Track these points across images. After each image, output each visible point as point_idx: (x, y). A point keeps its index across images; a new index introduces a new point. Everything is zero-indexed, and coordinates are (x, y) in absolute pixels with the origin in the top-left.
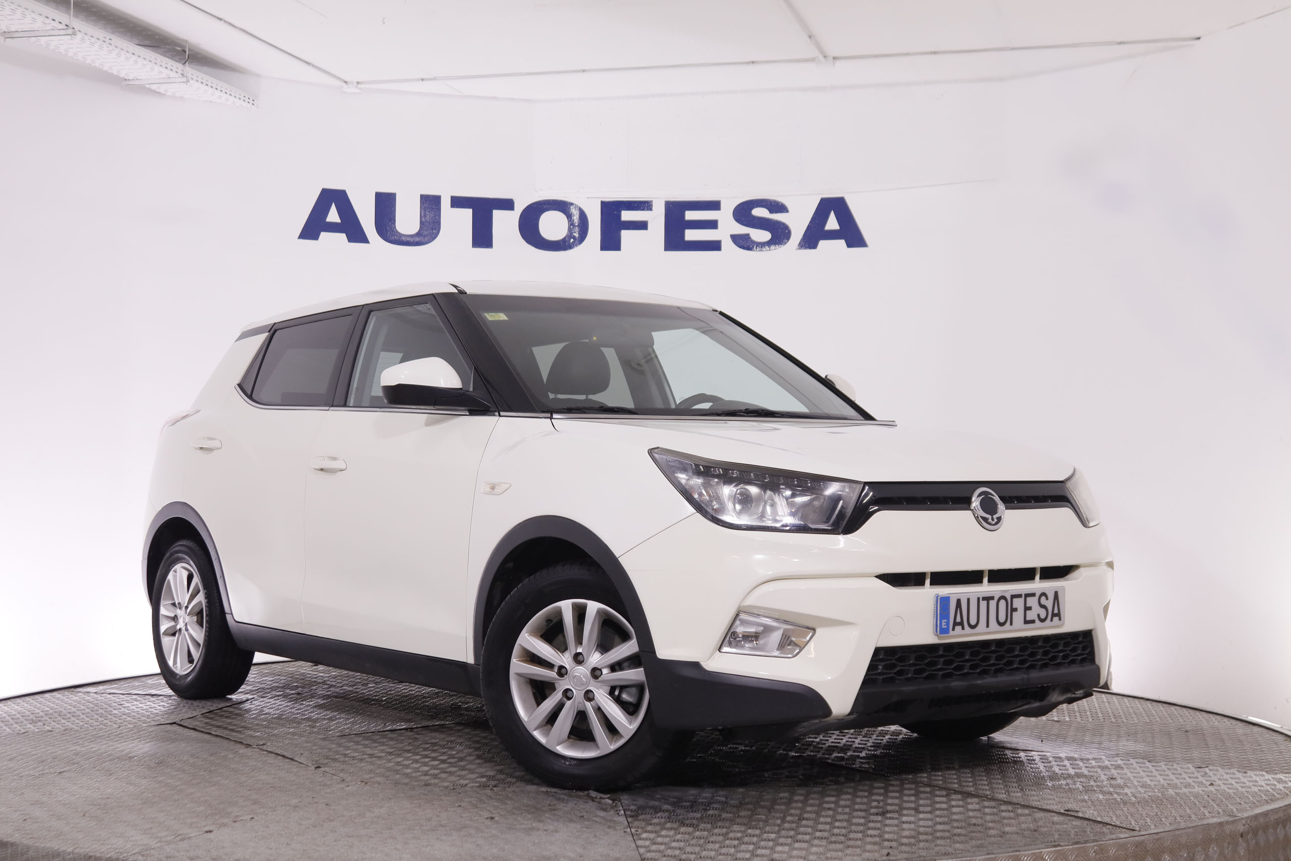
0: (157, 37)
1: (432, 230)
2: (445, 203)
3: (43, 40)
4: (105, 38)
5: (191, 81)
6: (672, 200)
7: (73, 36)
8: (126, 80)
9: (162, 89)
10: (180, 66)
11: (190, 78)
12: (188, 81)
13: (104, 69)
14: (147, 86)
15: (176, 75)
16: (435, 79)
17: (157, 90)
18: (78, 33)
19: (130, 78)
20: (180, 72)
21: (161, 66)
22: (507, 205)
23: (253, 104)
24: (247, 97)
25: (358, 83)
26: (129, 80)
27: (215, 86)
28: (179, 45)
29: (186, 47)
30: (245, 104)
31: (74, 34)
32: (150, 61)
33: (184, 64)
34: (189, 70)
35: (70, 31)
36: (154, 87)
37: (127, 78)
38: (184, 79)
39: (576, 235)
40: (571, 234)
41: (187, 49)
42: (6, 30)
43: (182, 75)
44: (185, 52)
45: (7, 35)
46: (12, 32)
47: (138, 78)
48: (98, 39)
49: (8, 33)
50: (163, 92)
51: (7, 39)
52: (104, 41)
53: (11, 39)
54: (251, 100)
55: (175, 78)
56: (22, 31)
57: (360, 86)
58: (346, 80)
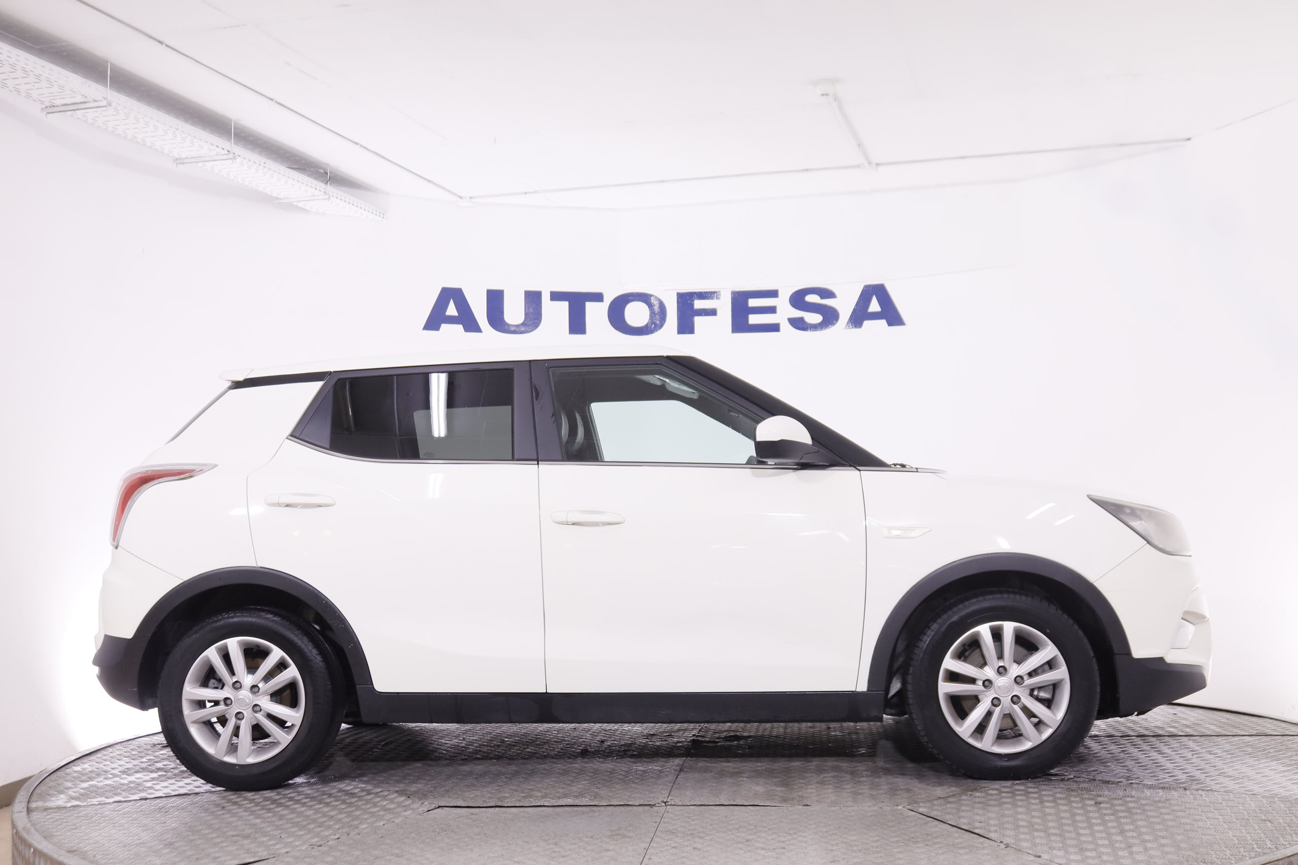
0: (304, 162)
3: (212, 164)
4: (261, 162)
5: (332, 198)
6: (737, 290)
7: (234, 160)
8: (277, 199)
9: (308, 206)
10: (323, 185)
11: (331, 195)
12: (329, 198)
13: (260, 190)
14: (295, 204)
15: (320, 193)
16: (536, 192)
17: (304, 207)
18: (238, 157)
19: (282, 196)
20: (323, 190)
21: (307, 185)
23: (383, 218)
24: (378, 212)
25: (471, 198)
26: (280, 199)
27: (352, 202)
28: (321, 168)
29: (327, 170)
30: (376, 218)
31: (234, 158)
32: (299, 182)
33: (326, 183)
34: (330, 189)
35: (231, 156)
36: (301, 205)
37: (278, 197)
38: (326, 197)
41: (329, 171)
42: (178, 157)
43: (325, 192)
44: (327, 174)
45: (179, 161)
46: (182, 158)
47: (288, 196)
48: (255, 162)
49: (180, 159)
50: (308, 208)
51: (178, 165)
52: (260, 165)
53: (182, 165)
54: (382, 214)
55: (319, 195)
56: (191, 158)
57: (472, 200)
58: (461, 196)
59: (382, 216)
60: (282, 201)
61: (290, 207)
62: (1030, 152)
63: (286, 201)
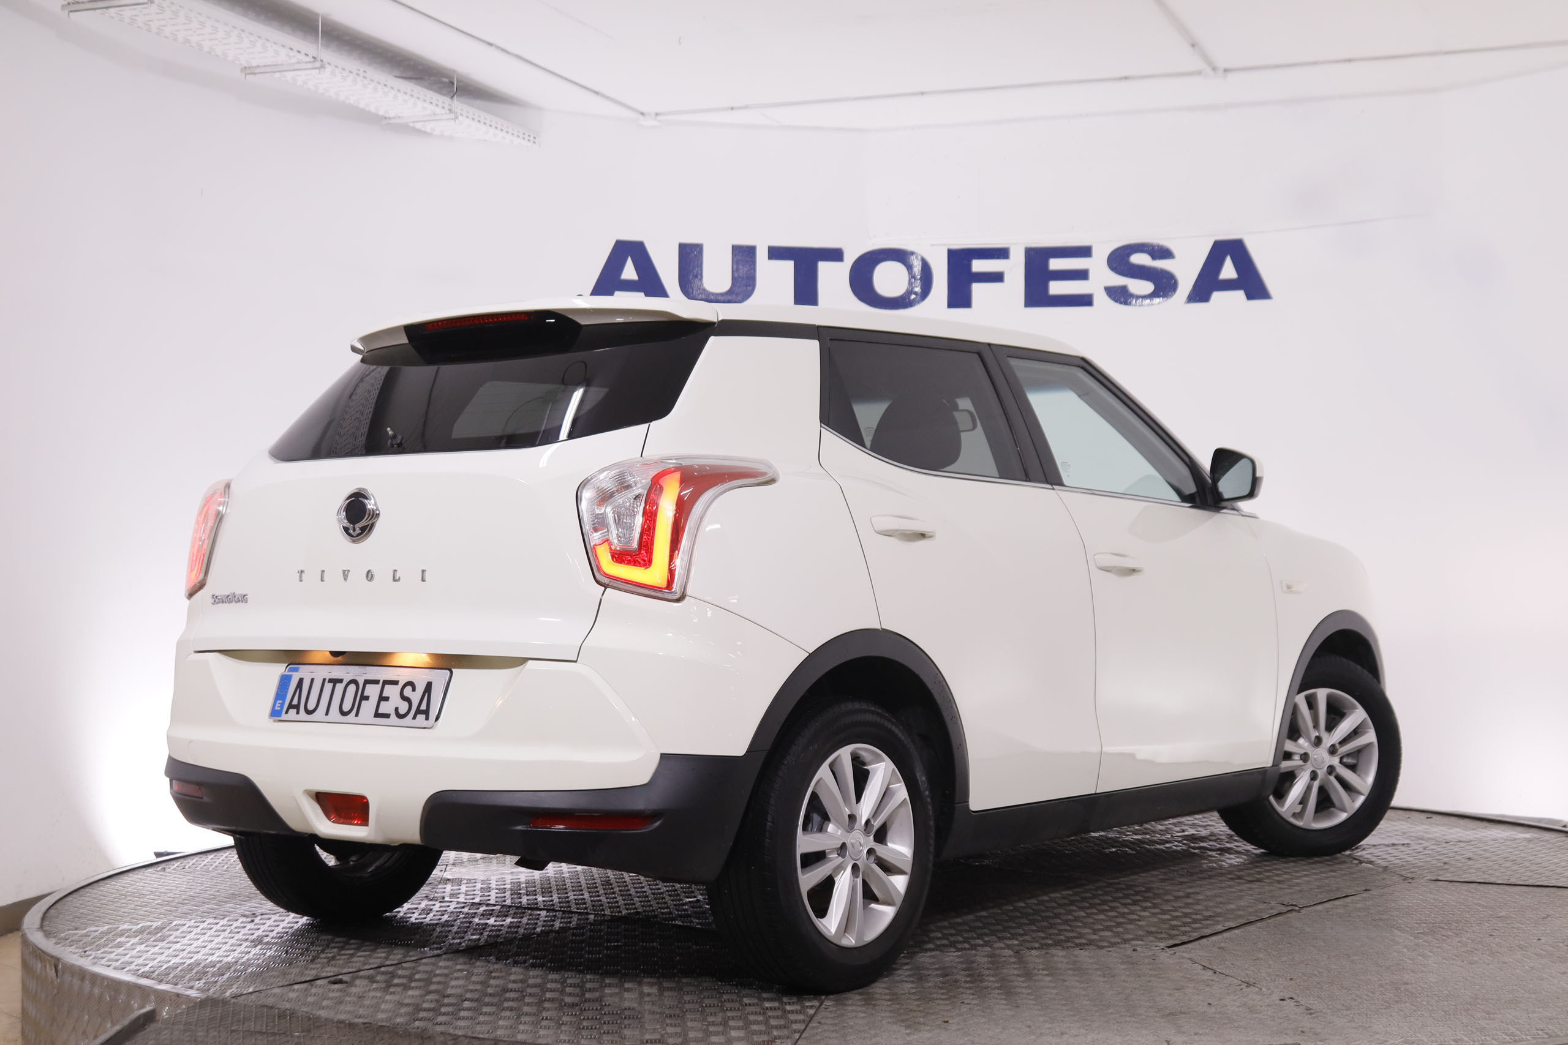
0: (420, 67)
1: (747, 287)
2: (762, 255)
3: (289, 75)
4: (359, 70)
5: (460, 118)
6: (1034, 245)
7: (323, 70)
8: (386, 118)
9: (428, 127)
10: (446, 100)
11: (459, 114)
12: (456, 118)
13: (361, 106)
14: (411, 124)
15: (443, 111)
16: (746, 107)
17: (423, 129)
18: (327, 65)
19: (391, 115)
20: (447, 107)
21: (425, 101)
22: (835, 255)
23: (534, 142)
24: (527, 134)
25: (657, 114)
26: (390, 118)
27: (488, 122)
28: (445, 76)
29: (453, 78)
30: (525, 143)
31: (323, 67)
32: (412, 96)
34: (458, 104)
35: (318, 64)
36: (418, 126)
37: (387, 116)
38: (452, 116)
39: (918, 289)
40: (912, 289)
41: (455, 79)
42: (247, 66)
43: (450, 110)
44: (453, 83)
45: (248, 70)
46: (253, 67)
47: (400, 115)
48: (351, 72)
49: (249, 68)
50: (429, 130)
51: (247, 76)
52: (358, 74)
53: (252, 76)
54: (532, 137)
55: (442, 114)
56: (264, 66)
57: (659, 118)
58: (644, 110)
59: (532, 139)
60: (393, 121)
61: (404, 128)
62: (1447, 53)
63: (398, 121)
